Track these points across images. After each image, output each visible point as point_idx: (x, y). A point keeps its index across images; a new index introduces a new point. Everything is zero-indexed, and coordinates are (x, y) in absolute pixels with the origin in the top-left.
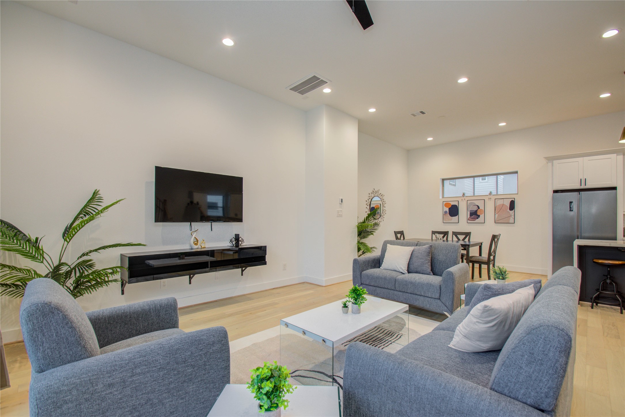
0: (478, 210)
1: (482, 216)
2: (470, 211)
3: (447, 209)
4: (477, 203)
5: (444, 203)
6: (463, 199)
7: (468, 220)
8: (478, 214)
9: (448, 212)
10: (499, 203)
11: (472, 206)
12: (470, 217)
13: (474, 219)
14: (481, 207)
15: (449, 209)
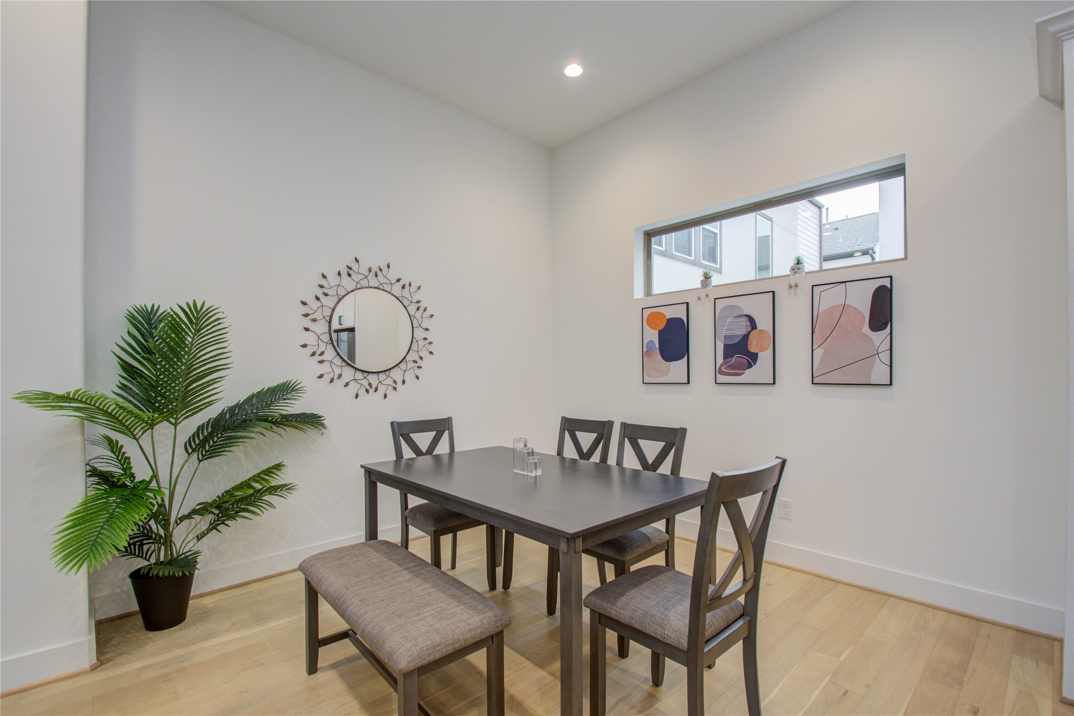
0: (750, 332)
1: (765, 357)
2: (723, 339)
3: (653, 336)
4: (748, 306)
5: (647, 313)
6: (703, 296)
7: (720, 373)
8: (752, 349)
9: (657, 345)
10: (830, 299)
11: (729, 320)
12: (725, 363)
13: (739, 368)
14: (763, 324)
15: (661, 333)
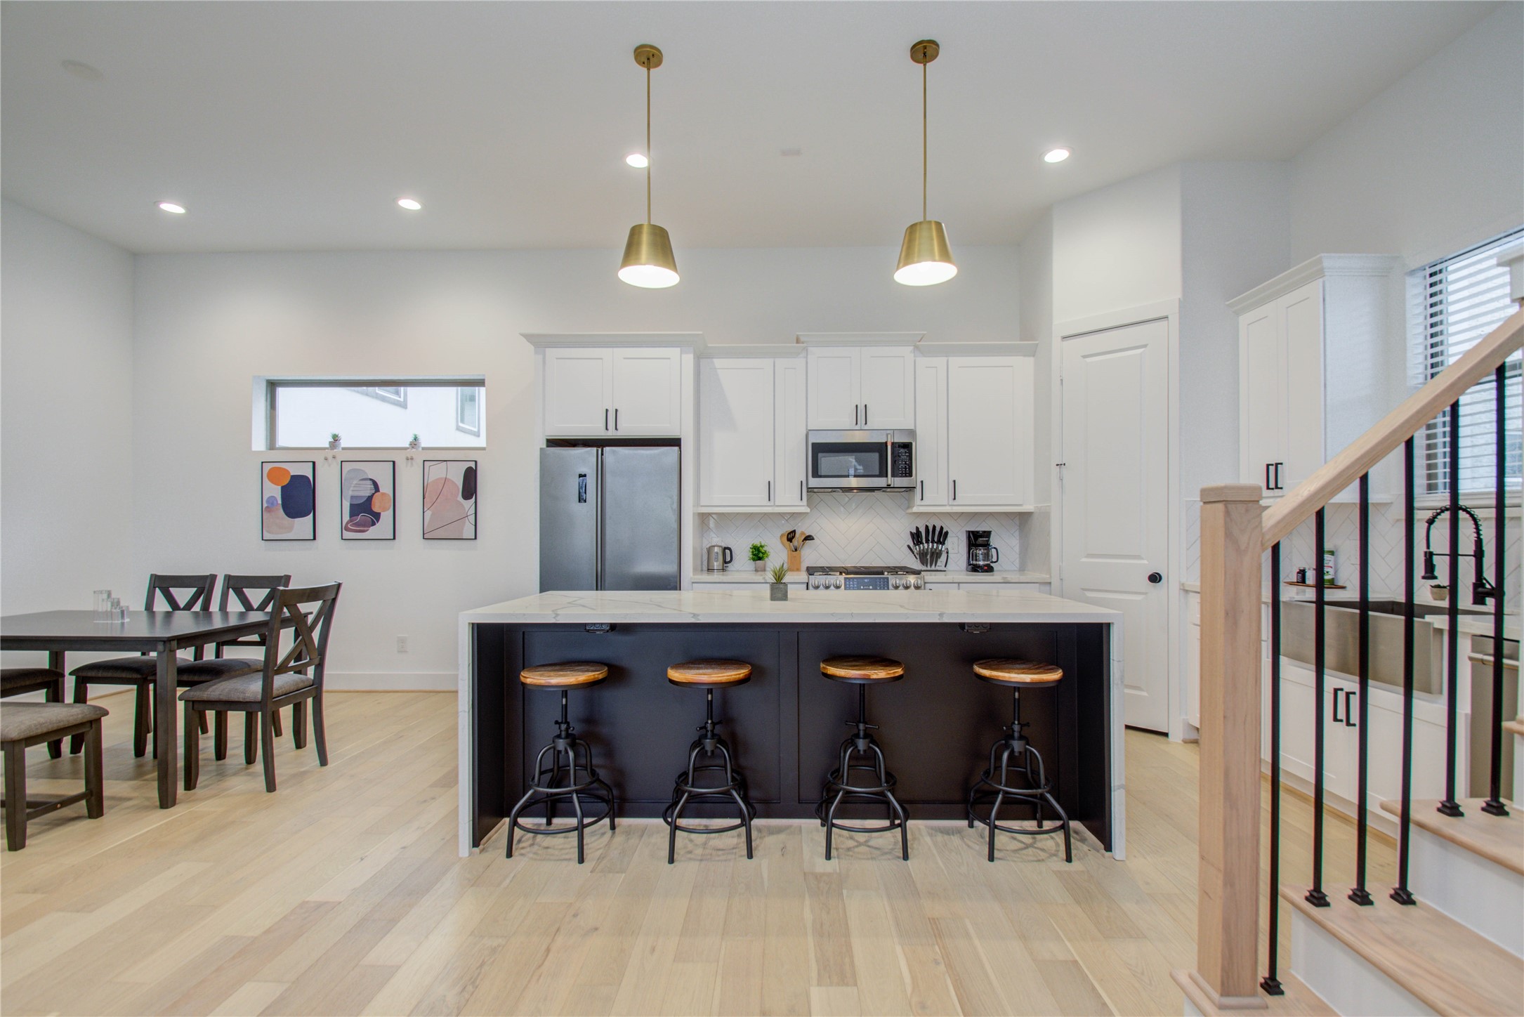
0: (373, 494)
1: (386, 517)
2: (349, 500)
3: (275, 491)
4: (373, 472)
5: (267, 467)
6: (330, 457)
7: (346, 530)
8: (376, 509)
9: (280, 502)
10: (436, 472)
11: (355, 482)
12: (350, 521)
13: (364, 526)
14: (386, 488)
15: (284, 489)
